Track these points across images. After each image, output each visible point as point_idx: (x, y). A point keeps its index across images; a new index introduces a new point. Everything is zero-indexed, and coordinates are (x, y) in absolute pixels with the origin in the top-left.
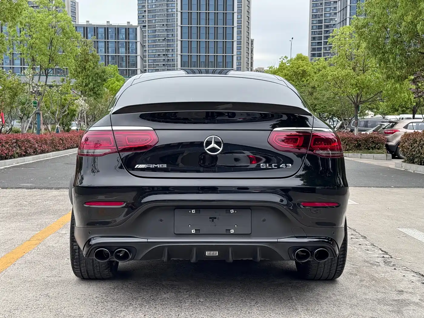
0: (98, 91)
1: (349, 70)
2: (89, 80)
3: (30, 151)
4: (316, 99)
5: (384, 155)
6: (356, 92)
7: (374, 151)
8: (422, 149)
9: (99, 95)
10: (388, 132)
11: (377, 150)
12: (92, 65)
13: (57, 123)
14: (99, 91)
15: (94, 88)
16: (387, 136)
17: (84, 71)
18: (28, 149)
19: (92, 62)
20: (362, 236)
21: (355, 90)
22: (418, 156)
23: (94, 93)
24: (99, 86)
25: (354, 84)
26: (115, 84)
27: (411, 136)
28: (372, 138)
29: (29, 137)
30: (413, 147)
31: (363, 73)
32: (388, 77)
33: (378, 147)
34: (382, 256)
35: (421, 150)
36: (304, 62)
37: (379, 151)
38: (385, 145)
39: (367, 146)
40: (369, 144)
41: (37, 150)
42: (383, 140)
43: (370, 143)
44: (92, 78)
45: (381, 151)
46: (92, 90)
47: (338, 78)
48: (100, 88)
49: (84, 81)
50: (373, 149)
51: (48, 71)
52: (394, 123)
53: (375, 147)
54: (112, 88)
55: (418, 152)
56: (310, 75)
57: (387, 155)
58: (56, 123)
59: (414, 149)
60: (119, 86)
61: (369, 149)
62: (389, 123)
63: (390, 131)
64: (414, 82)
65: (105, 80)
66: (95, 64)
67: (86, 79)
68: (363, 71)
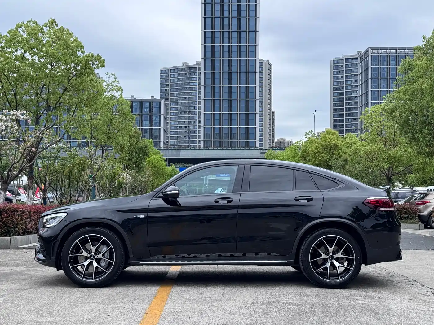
0: (140, 164)
1: (380, 145)
2: (132, 155)
4: (348, 171)
5: (417, 225)
6: (387, 166)
7: (408, 221)
9: (141, 168)
10: (420, 202)
11: (410, 220)
13: (107, 194)
15: (137, 162)
16: (419, 206)
20: (413, 280)
21: (386, 163)
23: (136, 166)
24: (141, 160)
25: (385, 158)
26: (152, 157)
28: (405, 208)
31: (394, 148)
32: (419, 153)
33: (411, 217)
34: (431, 291)
36: (334, 136)
37: (413, 221)
38: (417, 216)
39: (400, 216)
40: (402, 215)
42: (416, 210)
43: (403, 213)
44: (136, 153)
45: (414, 221)
46: (135, 163)
47: (370, 152)
48: (142, 162)
49: (127, 156)
50: (406, 219)
51: (104, 148)
52: (424, 195)
53: (408, 217)
54: (149, 161)
56: (341, 149)
57: (419, 225)
58: (107, 195)
60: (155, 160)
61: (403, 219)
62: (419, 195)
63: (421, 202)
65: (146, 154)
66: (137, 139)
67: (129, 153)
68: (394, 146)
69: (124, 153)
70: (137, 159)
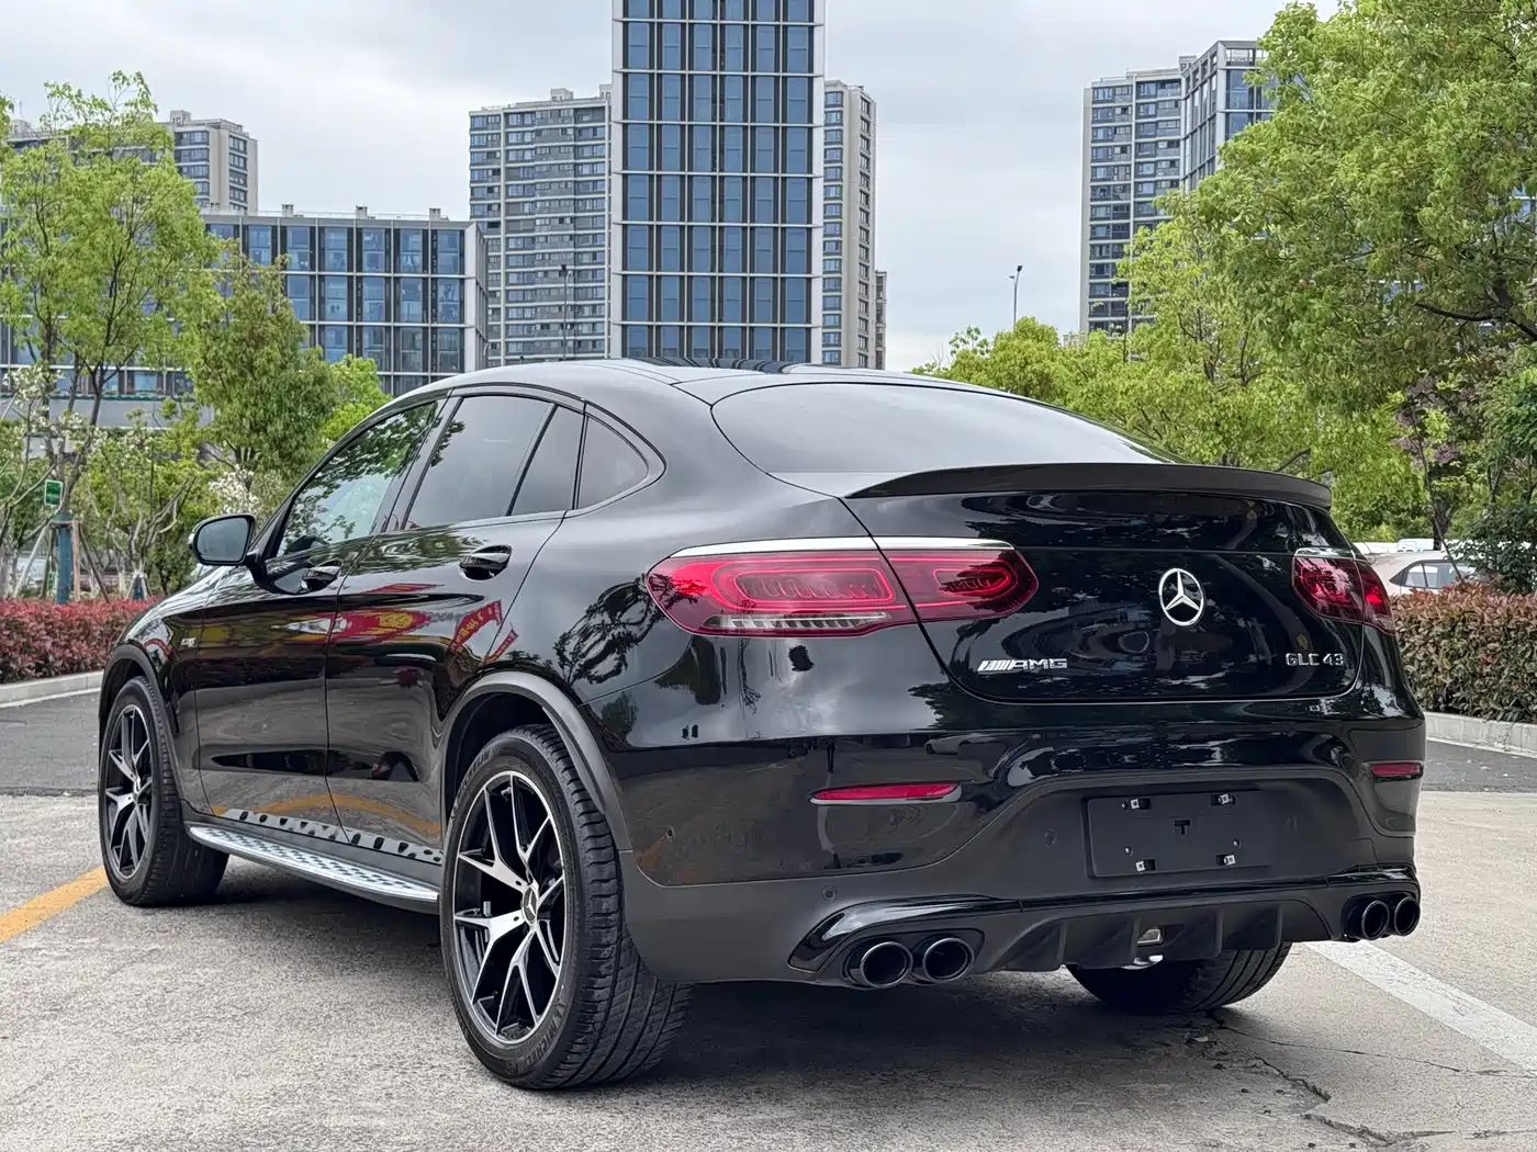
0: (297, 448)
1: (1190, 373)
2: (266, 410)
3: (21, 661)
6: (1218, 453)
8: (1437, 652)
9: (301, 462)
12: (277, 354)
13: (137, 562)
14: (302, 450)
15: (284, 438)
17: (250, 378)
18: (15, 655)
19: (276, 345)
21: (1211, 443)
22: (1425, 679)
23: (282, 456)
24: (304, 432)
25: (1210, 423)
27: (1399, 607)
29: (21, 614)
30: (1407, 645)
31: (1244, 384)
35: (1434, 657)
36: (1042, 344)
41: (51, 658)
44: (280, 402)
46: (278, 443)
47: (1150, 400)
48: (304, 439)
49: (248, 413)
55: (1423, 664)
58: (134, 564)
59: (1410, 655)
64: (1406, 415)
65: (322, 410)
66: (288, 351)
67: (256, 405)
68: (1243, 377)
69: (236, 404)
70: (287, 426)
